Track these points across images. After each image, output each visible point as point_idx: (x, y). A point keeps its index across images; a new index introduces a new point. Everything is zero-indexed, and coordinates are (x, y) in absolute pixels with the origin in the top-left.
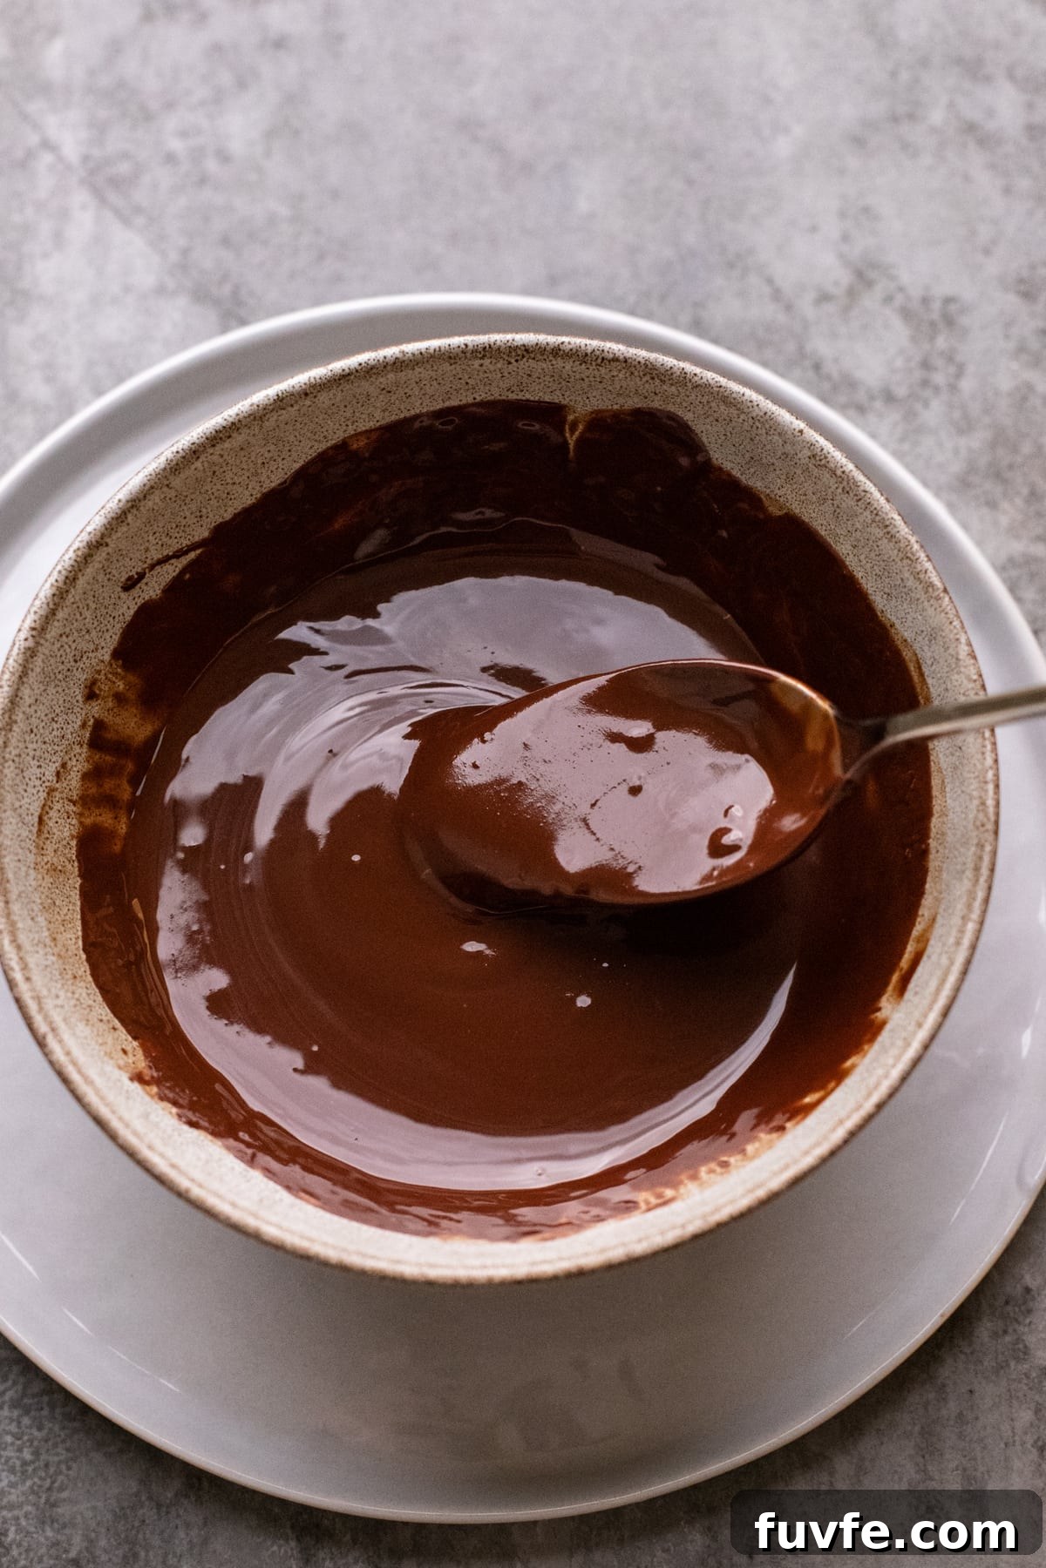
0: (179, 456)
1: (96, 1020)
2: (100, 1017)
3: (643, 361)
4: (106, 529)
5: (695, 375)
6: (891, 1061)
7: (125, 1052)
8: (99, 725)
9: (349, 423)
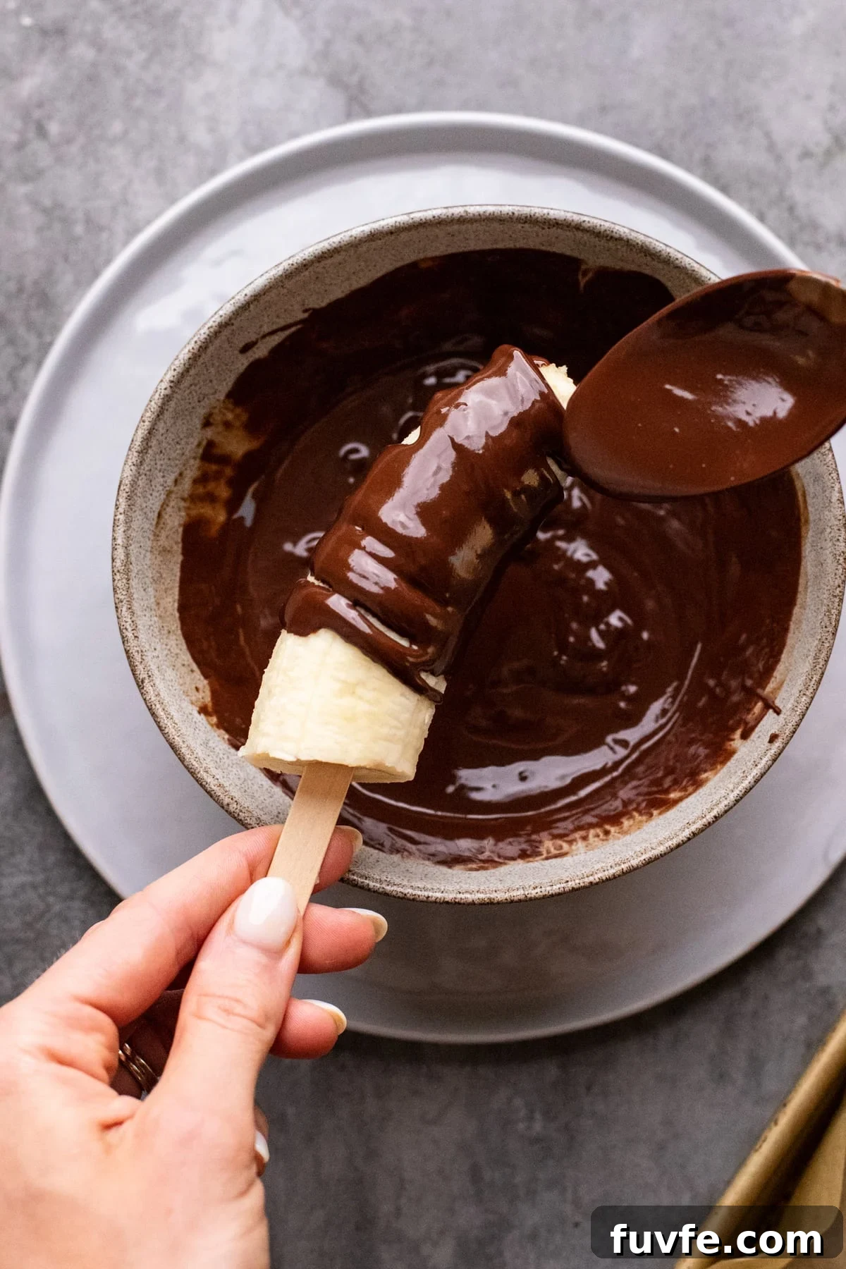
0: (294, 267)
1: (180, 665)
2: (183, 663)
3: (640, 243)
4: (234, 314)
5: (677, 259)
6: (731, 786)
7: (197, 689)
8: (211, 444)
9: (421, 251)
